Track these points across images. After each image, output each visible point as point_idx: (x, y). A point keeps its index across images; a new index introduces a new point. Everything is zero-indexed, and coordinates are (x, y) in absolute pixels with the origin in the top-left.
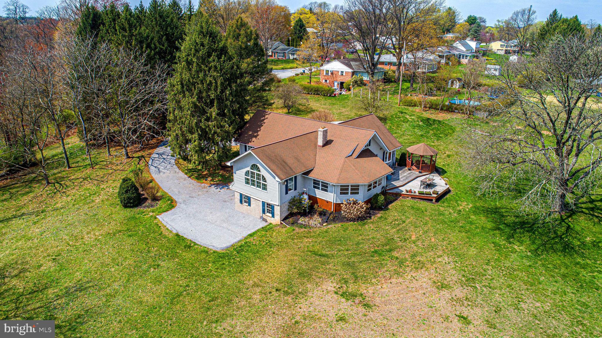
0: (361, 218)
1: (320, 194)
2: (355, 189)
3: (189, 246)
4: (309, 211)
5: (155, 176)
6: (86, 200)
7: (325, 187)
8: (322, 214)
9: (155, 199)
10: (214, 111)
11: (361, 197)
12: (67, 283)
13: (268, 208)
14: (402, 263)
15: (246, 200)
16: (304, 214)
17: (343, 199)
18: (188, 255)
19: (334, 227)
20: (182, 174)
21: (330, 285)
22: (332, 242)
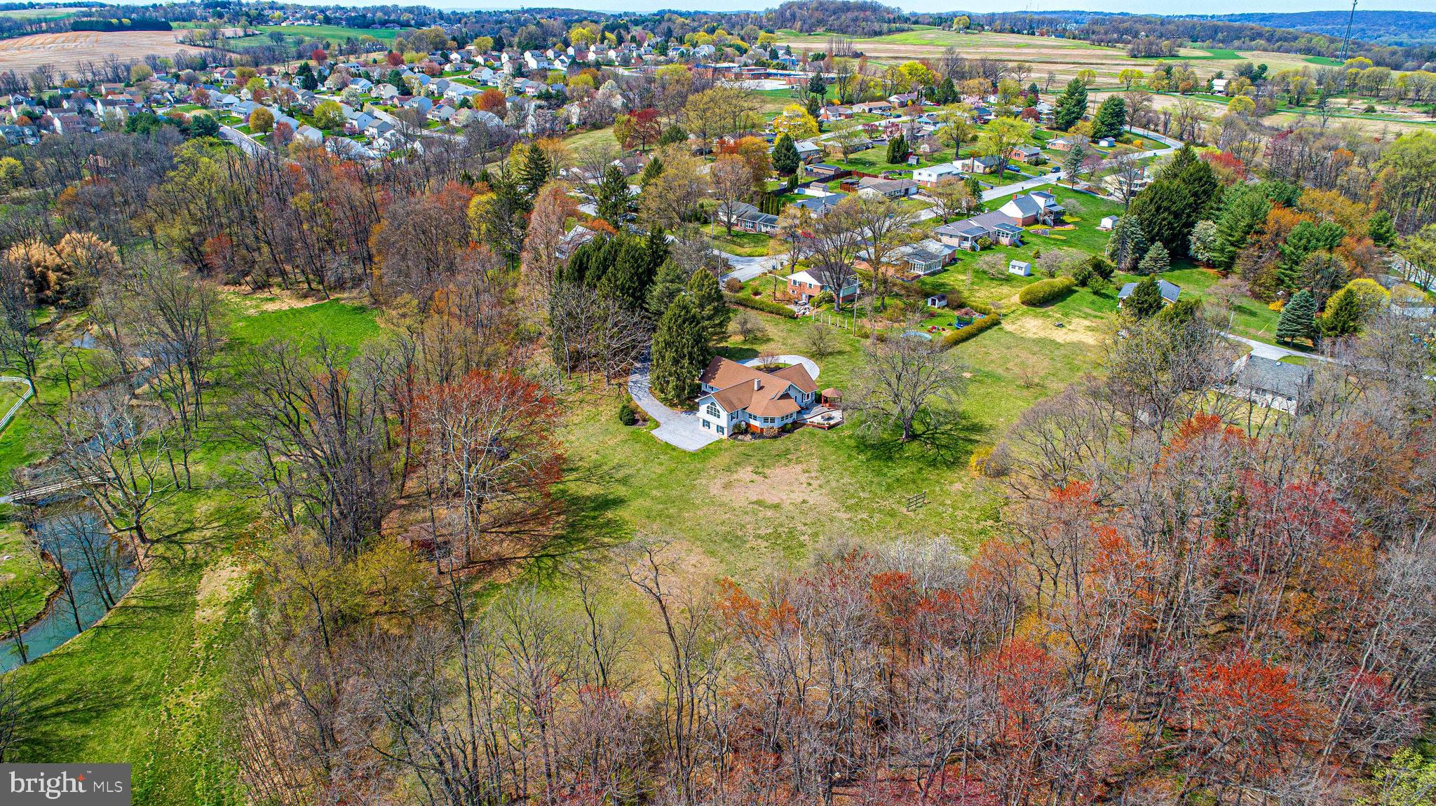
0: (775, 437)
1: (752, 422)
2: (773, 420)
3: (674, 449)
4: (745, 432)
5: (638, 403)
6: (594, 418)
7: (755, 418)
8: (753, 434)
9: (645, 420)
10: (686, 362)
11: (777, 425)
12: (611, 464)
13: (720, 429)
14: (790, 460)
15: (706, 424)
16: (741, 433)
17: (766, 426)
18: (674, 454)
19: (758, 442)
20: (657, 402)
21: (750, 469)
22: (755, 449)
